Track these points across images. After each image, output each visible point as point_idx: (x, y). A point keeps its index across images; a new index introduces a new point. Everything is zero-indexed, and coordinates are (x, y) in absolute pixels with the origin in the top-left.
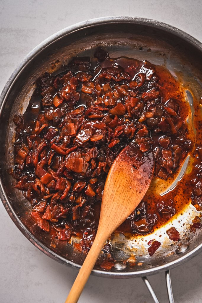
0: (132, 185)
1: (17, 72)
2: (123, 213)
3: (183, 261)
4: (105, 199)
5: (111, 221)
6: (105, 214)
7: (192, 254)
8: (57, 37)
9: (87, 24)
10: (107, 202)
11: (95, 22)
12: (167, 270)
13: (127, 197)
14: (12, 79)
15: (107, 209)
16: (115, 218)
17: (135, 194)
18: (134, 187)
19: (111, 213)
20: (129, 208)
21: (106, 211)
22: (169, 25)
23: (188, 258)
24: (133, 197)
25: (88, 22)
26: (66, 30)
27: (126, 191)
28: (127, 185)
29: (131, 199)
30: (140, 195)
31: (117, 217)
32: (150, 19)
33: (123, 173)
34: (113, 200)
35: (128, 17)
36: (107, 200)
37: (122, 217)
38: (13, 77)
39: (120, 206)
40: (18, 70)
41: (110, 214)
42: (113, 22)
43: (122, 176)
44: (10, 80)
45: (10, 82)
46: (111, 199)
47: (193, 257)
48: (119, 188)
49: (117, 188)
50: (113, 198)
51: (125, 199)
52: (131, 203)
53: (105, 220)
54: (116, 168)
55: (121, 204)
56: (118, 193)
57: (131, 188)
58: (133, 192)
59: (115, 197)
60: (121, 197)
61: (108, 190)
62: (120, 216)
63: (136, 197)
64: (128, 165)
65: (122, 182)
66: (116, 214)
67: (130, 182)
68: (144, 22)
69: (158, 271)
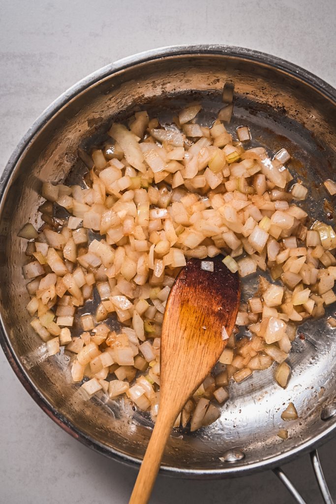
0: (207, 324)
2: (198, 372)
4: (165, 352)
5: (179, 388)
8: (67, 98)
10: (168, 358)
11: (125, 65)
12: (312, 450)
13: (201, 344)
14: (5, 179)
15: (169, 370)
16: (184, 382)
17: (214, 338)
18: (210, 327)
19: (177, 374)
20: (206, 362)
21: (168, 373)
24: (211, 343)
27: (198, 336)
28: (198, 324)
29: (208, 348)
31: (188, 380)
32: (214, 44)
33: (188, 307)
34: (177, 352)
35: (177, 48)
37: (197, 379)
38: (6, 176)
39: (191, 361)
41: (175, 376)
43: (187, 311)
46: (174, 352)
48: (186, 332)
49: (182, 331)
50: (178, 350)
51: (198, 348)
52: (208, 354)
53: (169, 387)
54: (177, 299)
55: (191, 358)
56: (185, 340)
57: (205, 330)
58: (210, 335)
59: (180, 348)
60: (190, 347)
61: (167, 338)
62: (193, 378)
63: (215, 342)
64: (195, 292)
65: (189, 320)
66: (186, 376)
67: (203, 319)
68: (205, 51)
69: (297, 454)
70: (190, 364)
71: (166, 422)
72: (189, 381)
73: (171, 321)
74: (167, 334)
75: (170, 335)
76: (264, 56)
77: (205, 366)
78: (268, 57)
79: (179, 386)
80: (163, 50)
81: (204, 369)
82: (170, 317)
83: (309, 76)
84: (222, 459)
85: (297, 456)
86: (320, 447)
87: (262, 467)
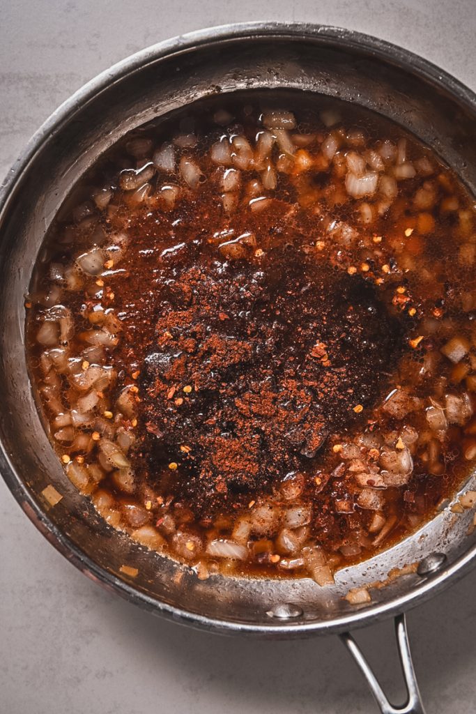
1: (21, 165)
3: (435, 590)
7: (456, 573)
9: (181, 44)
11: (198, 39)
12: (399, 614)
14: (9, 182)
22: (372, 37)
23: (446, 583)
25: (184, 39)
26: (132, 60)
35: (274, 24)
38: (12, 178)
40: (24, 159)
42: (240, 37)
44: (7, 185)
45: (6, 187)
47: (459, 579)
68: (314, 33)
69: (377, 617)
78: (402, 52)
80: (255, 25)
83: (456, 85)
84: (270, 614)
85: (376, 620)
86: (410, 610)
87: (325, 629)
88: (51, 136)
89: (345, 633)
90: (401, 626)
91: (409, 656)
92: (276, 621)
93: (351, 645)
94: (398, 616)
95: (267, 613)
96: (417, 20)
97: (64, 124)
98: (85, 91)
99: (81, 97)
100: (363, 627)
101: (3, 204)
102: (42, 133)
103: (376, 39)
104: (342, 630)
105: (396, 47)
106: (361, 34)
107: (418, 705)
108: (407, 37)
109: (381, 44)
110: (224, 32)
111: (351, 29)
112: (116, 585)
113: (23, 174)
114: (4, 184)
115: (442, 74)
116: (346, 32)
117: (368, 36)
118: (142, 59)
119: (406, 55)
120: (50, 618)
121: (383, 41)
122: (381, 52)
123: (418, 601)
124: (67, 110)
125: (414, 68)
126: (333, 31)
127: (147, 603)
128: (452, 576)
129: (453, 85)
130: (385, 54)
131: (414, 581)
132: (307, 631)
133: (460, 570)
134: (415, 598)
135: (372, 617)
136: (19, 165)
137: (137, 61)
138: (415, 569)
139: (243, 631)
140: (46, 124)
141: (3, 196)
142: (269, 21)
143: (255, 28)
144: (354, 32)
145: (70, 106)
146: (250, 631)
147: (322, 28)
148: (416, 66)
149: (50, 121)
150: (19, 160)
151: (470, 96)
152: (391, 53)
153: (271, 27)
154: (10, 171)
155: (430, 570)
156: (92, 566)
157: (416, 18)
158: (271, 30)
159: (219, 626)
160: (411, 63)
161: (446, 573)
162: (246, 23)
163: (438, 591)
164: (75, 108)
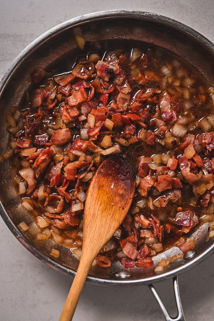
0: (114, 202)
1: (10, 72)
2: (107, 232)
3: (191, 266)
4: (87, 219)
5: (95, 242)
6: (88, 235)
7: (200, 258)
9: (82, 19)
10: (89, 222)
12: (174, 276)
13: (110, 215)
14: (4, 79)
15: (90, 230)
16: (99, 238)
17: (118, 211)
18: (116, 204)
19: (94, 233)
20: (113, 226)
23: (196, 263)
24: (116, 214)
25: (84, 17)
26: (60, 26)
27: (109, 209)
28: (109, 201)
29: (114, 217)
30: (123, 211)
33: (103, 190)
34: (95, 219)
35: (124, 11)
36: (89, 220)
37: (107, 236)
38: (6, 78)
39: (104, 225)
40: (11, 69)
41: (93, 235)
42: (109, 16)
43: (102, 192)
44: (3, 81)
45: (3, 82)
46: (93, 219)
47: (202, 261)
48: (101, 206)
49: (98, 206)
50: (95, 218)
51: (108, 217)
52: (114, 221)
53: (89, 241)
54: (96, 185)
55: (104, 223)
56: (100, 211)
57: (113, 205)
58: (116, 209)
59: (97, 216)
60: (104, 216)
61: (89, 210)
62: (105, 236)
63: (119, 213)
64: (108, 181)
65: (103, 199)
66: (100, 234)
67: (112, 198)
68: (142, 16)
69: (165, 278)
70: (103, 227)
71: (87, 263)
72: (102, 238)
73: (92, 199)
74: (89, 207)
75: (91, 208)
76: (179, 24)
77: (113, 228)
78: (181, 25)
79: (95, 241)
80: (116, 11)
81: (111, 230)
82: (92, 196)
83: (205, 40)
84: (117, 275)
85: (165, 279)
86: (180, 275)
87: (141, 282)
88: (23, 59)
89: (150, 285)
90: (175, 282)
91: (179, 295)
92: (120, 278)
93: (153, 290)
94: (174, 277)
95: (116, 275)
96: (187, 10)
97: (29, 54)
98: (39, 39)
99: (37, 42)
100: (158, 282)
101: (1, 89)
102: (20, 58)
103: (170, 19)
104: (149, 283)
105: (179, 22)
106: (163, 16)
107: (182, 317)
108: (182, 17)
109: (172, 21)
110: (102, 14)
111: (159, 14)
112: (48, 261)
113: (10, 76)
114: (2, 80)
115: (199, 35)
116: (157, 15)
117: (166, 17)
118: (65, 26)
119: (183, 26)
120: (22, 277)
121: (173, 20)
122: (172, 25)
123: (183, 271)
124: (31, 48)
125: (187, 32)
126: (150, 15)
127: (62, 269)
128: (199, 260)
129: (204, 40)
130: (174, 26)
131: (182, 261)
132: (133, 283)
133: (202, 257)
134: (182, 269)
135: (163, 277)
136: (9, 72)
137: (63, 26)
138: (182, 256)
139: (105, 282)
140: (22, 54)
141: (1, 85)
142: (122, 10)
143: (116, 13)
144: (160, 15)
145: (32, 46)
146: (108, 283)
147: (146, 14)
148: (187, 31)
149: (23, 52)
150: (9, 70)
151: (211, 45)
152: (176, 25)
153: (123, 12)
154: (5, 75)
155: (189, 257)
156: (38, 252)
157: (186, 9)
158: (123, 14)
159: (94, 280)
160: (185, 30)
161: (196, 258)
162: (112, 10)
163: (192, 267)
164: (34, 47)
